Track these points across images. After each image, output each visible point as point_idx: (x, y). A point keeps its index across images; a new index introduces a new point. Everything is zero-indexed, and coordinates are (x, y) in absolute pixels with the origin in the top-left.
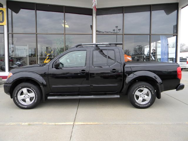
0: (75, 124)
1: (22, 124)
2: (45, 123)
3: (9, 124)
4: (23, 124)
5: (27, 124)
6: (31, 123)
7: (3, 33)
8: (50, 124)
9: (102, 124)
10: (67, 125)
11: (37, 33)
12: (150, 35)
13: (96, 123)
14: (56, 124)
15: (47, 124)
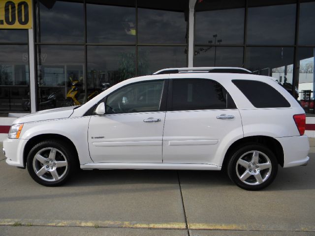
0: (191, 228)
1: (80, 223)
2: (127, 223)
3: (54, 224)
4: (83, 224)
5: (90, 224)
6: (100, 223)
7: (27, 44)
8: (138, 226)
9: (246, 229)
10: (175, 229)
11: (87, 44)
12: (295, 48)
13: (234, 227)
14: (152, 226)
15: (131, 226)
